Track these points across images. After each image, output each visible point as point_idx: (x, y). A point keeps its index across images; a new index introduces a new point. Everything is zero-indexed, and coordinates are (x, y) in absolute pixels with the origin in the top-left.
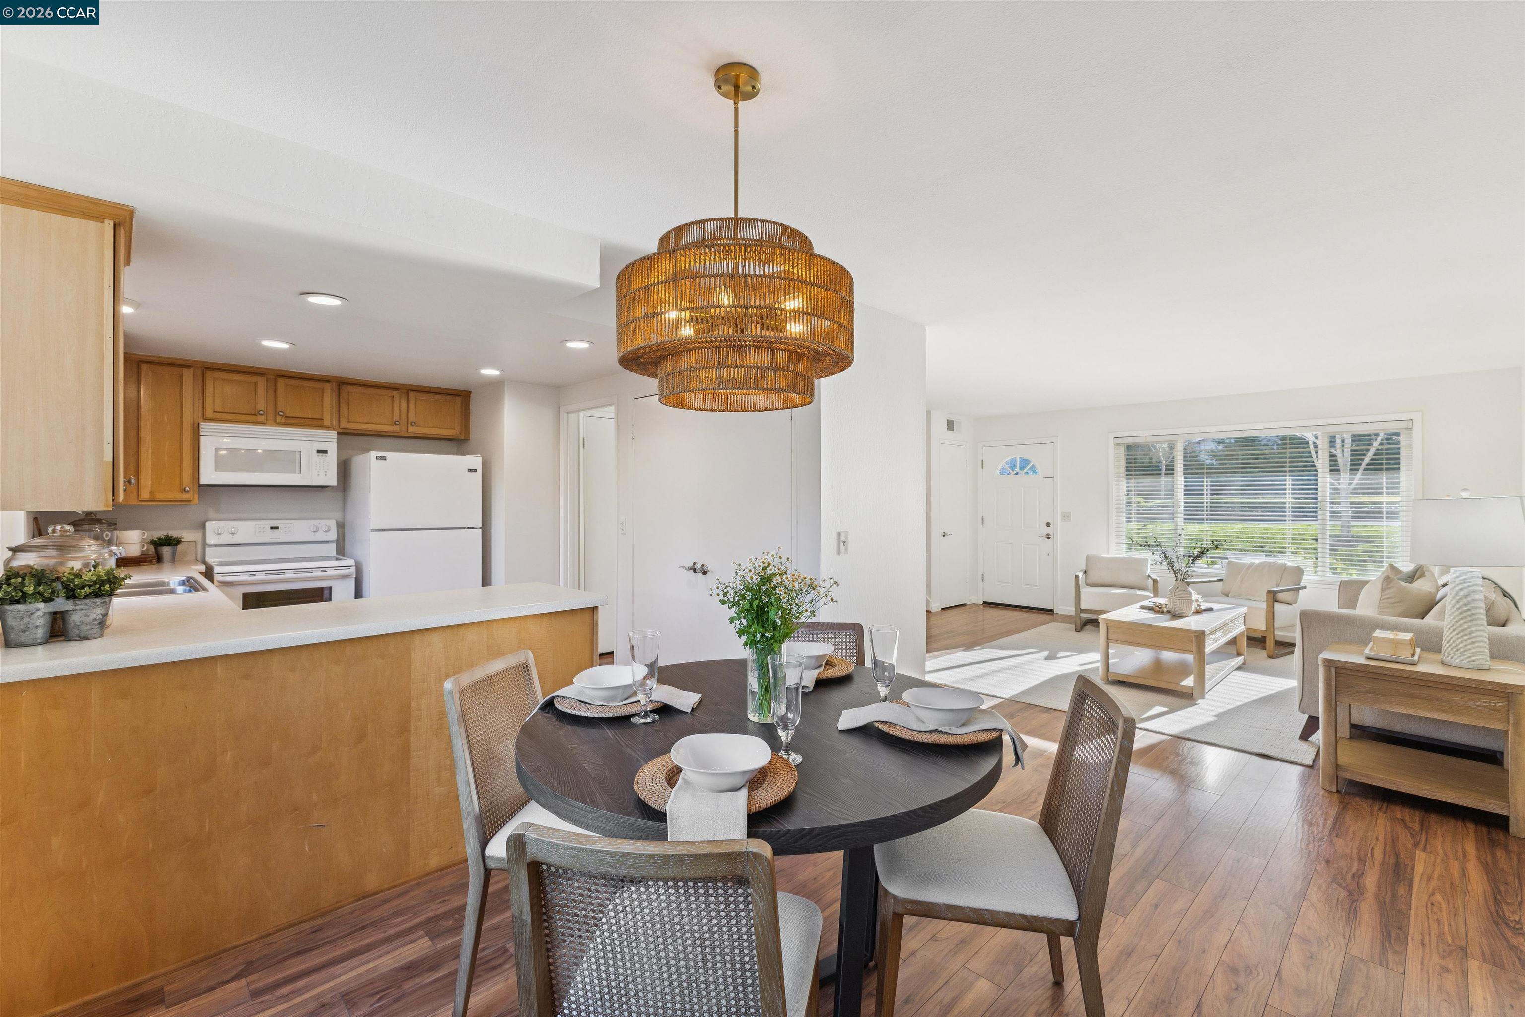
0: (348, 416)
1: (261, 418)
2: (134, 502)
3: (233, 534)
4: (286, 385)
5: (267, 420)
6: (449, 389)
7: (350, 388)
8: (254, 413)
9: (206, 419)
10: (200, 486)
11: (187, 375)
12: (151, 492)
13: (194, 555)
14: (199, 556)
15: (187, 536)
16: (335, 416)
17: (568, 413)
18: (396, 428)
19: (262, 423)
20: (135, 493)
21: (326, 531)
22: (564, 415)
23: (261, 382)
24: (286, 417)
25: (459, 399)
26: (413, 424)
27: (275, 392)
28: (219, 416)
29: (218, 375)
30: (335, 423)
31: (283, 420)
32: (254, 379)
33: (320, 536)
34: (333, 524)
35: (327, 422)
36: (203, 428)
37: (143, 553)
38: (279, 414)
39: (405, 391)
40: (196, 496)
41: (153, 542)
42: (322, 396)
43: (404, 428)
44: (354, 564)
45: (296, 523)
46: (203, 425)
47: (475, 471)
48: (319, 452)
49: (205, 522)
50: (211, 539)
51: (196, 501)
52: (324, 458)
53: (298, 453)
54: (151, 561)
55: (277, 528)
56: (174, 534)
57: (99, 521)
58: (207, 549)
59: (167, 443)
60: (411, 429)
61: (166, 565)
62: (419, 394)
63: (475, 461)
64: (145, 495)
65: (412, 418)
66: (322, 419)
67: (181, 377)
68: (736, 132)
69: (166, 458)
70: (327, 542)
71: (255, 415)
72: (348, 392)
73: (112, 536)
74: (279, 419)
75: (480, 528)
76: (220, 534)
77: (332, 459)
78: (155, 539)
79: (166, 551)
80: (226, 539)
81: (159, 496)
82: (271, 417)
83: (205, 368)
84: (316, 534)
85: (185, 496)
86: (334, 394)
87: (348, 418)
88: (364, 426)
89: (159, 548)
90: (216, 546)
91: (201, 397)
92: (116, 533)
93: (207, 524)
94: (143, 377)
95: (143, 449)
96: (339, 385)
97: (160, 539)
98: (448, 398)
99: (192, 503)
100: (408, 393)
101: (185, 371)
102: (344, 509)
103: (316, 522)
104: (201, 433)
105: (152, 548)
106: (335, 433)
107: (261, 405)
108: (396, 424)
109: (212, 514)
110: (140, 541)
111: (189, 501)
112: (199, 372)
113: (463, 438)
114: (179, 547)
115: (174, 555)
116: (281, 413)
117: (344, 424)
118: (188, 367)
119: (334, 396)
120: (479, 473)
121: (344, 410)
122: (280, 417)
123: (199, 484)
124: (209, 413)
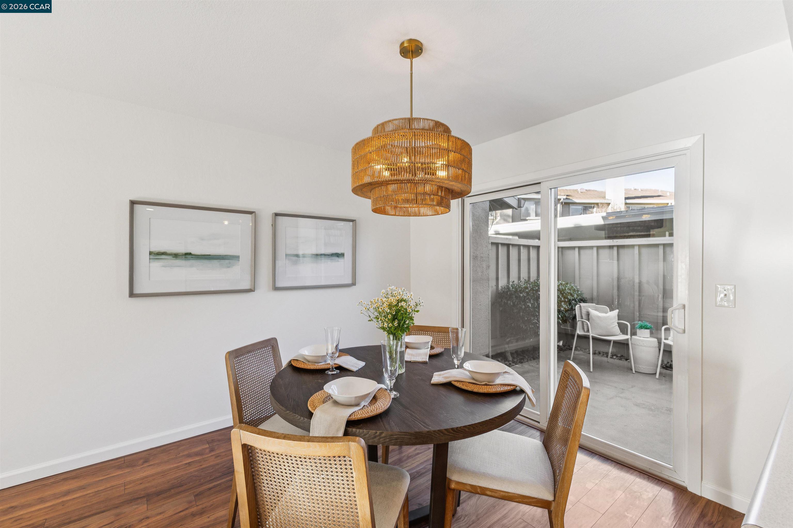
68: (412, 74)
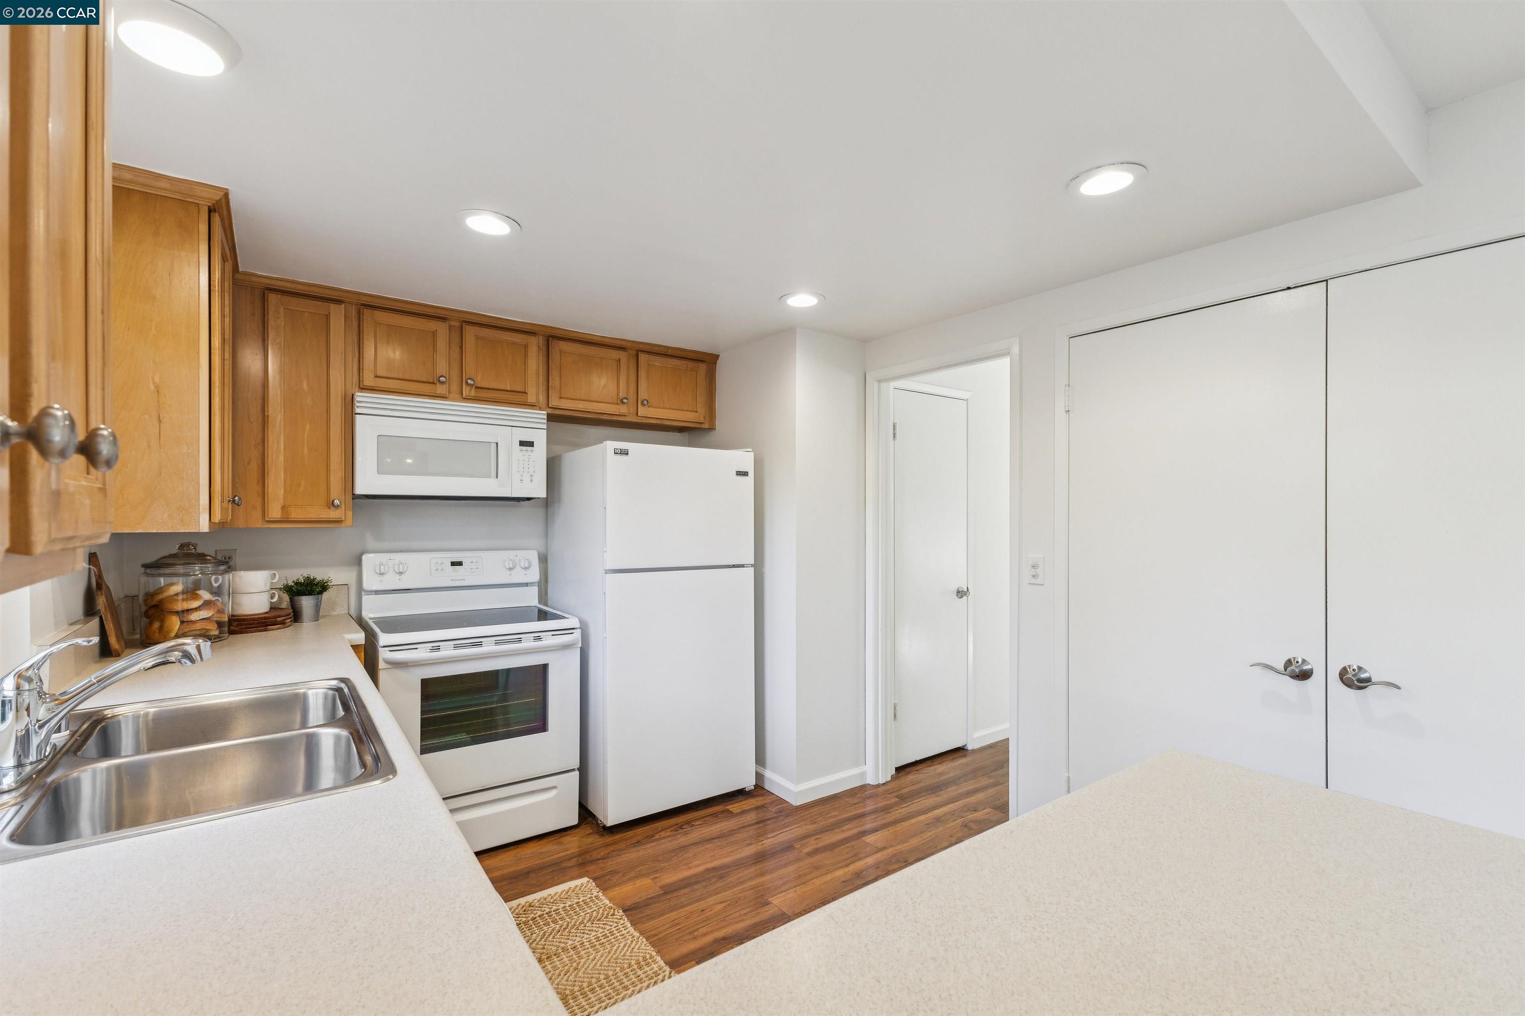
0: (560, 389)
1: (441, 389)
2: (259, 524)
3: (400, 573)
4: (477, 338)
5: (449, 392)
6: (691, 351)
7: (563, 345)
8: (431, 380)
9: (363, 389)
10: (355, 497)
11: (337, 314)
12: (284, 508)
13: (346, 606)
14: (353, 612)
15: (336, 575)
16: (542, 388)
17: (879, 381)
18: (623, 409)
19: (443, 397)
20: (259, 509)
21: (526, 568)
22: (872, 386)
23: (441, 329)
24: (476, 388)
25: (703, 367)
26: (645, 403)
27: (461, 348)
28: (382, 383)
29: (380, 316)
30: (542, 399)
31: (473, 393)
32: (433, 325)
33: (518, 576)
34: (533, 557)
35: (531, 399)
36: (360, 402)
37: (273, 608)
38: (467, 382)
39: (634, 353)
40: (350, 513)
41: (288, 589)
42: (526, 356)
43: (633, 410)
44: (578, 625)
45: (485, 555)
46: (361, 397)
47: (745, 474)
48: (523, 443)
49: (362, 554)
50: (370, 582)
51: (349, 521)
52: (529, 453)
53: (493, 446)
54: (283, 623)
55: (460, 564)
56: (318, 574)
57: (202, 558)
58: (366, 599)
59: (308, 426)
60: (642, 411)
61: (307, 625)
62: (651, 357)
63: (744, 459)
64: (275, 512)
65: (643, 395)
66: (525, 393)
67: (328, 317)
69: (306, 451)
70: (526, 585)
71: (433, 383)
72: (561, 352)
73: (223, 579)
74: (466, 391)
75: (752, 566)
76: (382, 574)
77: (539, 454)
78: (291, 583)
79: (306, 602)
80: (392, 582)
81: (295, 514)
82: (455, 387)
83: (363, 305)
84: (513, 572)
85: (334, 514)
86: (541, 353)
87: (560, 393)
88: (581, 406)
89: (296, 598)
90: (377, 592)
91: (357, 353)
92: (229, 577)
93: (365, 558)
94: (270, 314)
95: (271, 437)
96: (548, 341)
97: (297, 583)
98: (691, 364)
99: (343, 524)
100: (637, 356)
101: (333, 307)
102: (546, 534)
103: (511, 554)
104: (358, 410)
105: (286, 597)
106: (543, 414)
107: (442, 367)
108: (624, 403)
109: (371, 543)
110: (268, 588)
111: (338, 522)
112: (353, 311)
113: (706, 426)
114: (325, 595)
115: (317, 607)
116: (469, 381)
117: (554, 402)
118: (339, 302)
119: (541, 357)
120: (750, 480)
121: (555, 381)
122: (468, 389)
123: (353, 494)
124: (368, 381)
